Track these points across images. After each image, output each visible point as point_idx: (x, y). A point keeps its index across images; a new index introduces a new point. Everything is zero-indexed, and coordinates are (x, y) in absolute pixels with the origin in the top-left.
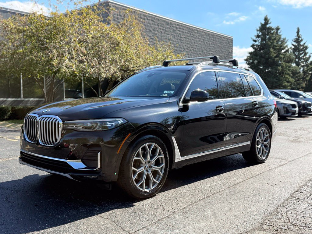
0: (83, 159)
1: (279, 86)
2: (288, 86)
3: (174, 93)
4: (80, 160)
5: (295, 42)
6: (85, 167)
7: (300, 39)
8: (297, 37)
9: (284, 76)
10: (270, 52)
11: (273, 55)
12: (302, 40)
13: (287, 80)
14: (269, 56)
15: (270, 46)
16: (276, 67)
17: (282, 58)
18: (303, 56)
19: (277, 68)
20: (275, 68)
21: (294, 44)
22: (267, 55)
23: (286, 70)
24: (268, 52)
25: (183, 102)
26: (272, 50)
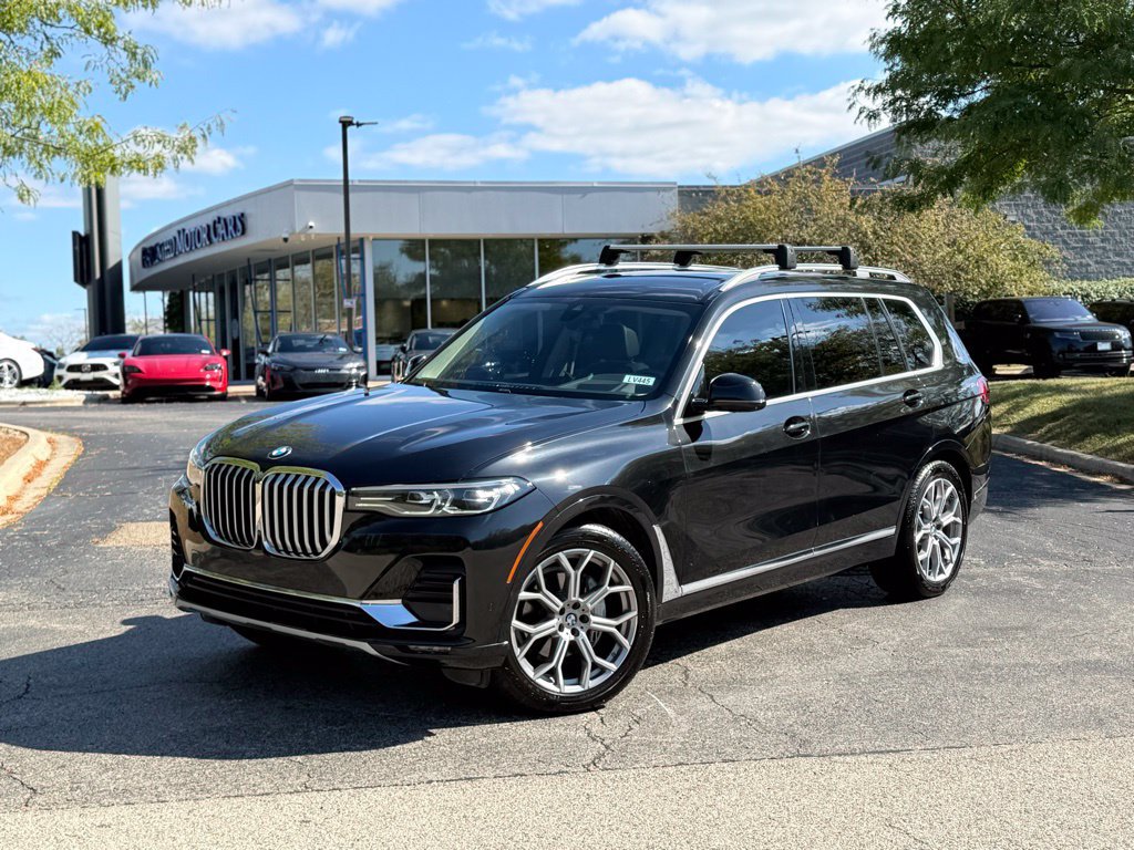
0: (408, 599)
3: (655, 382)
4: (400, 601)
6: (414, 619)
25: (686, 414)
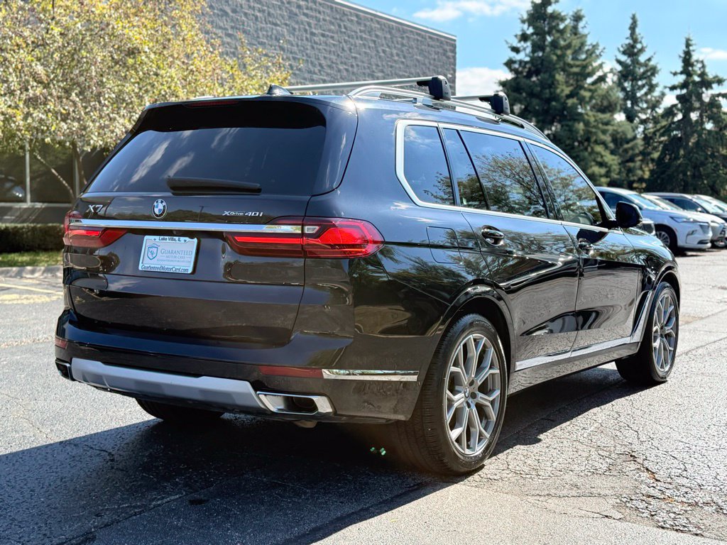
2: (601, 176)
5: (624, 53)
7: (639, 46)
8: (631, 42)
9: (592, 149)
10: (556, 83)
11: (563, 90)
12: (642, 50)
13: (599, 159)
14: (551, 93)
15: (554, 65)
16: (570, 123)
17: (588, 99)
18: (646, 94)
19: (573, 126)
20: (568, 125)
21: (623, 58)
22: (547, 91)
23: (596, 133)
24: (549, 82)
26: (559, 76)
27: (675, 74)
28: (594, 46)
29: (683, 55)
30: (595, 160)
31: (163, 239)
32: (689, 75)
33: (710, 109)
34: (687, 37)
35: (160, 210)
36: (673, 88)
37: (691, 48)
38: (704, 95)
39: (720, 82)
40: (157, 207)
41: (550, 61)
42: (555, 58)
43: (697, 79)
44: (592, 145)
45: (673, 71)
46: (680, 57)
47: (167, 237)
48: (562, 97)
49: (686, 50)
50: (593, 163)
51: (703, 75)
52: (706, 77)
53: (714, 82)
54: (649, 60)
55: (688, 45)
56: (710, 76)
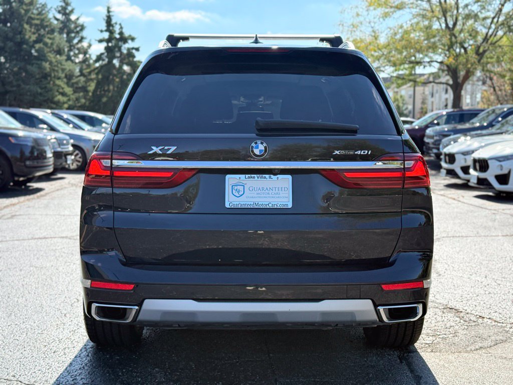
1: (47, 103)
2: (64, 103)
5: (59, 12)
7: (70, 8)
8: (63, 4)
9: (54, 82)
10: (24, 30)
11: (30, 37)
12: (72, 11)
13: (61, 90)
14: (21, 39)
15: (22, 17)
16: (39, 62)
17: (49, 45)
18: (77, 43)
19: (41, 64)
20: (37, 64)
21: (59, 16)
22: (19, 36)
23: (57, 71)
24: (20, 29)
26: (26, 26)
27: (102, 31)
28: (43, 5)
29: (106, 18)
30: (58, 91)
31: (249, 178)
32: (111, 32)
33: (128, 58)
34: (108, 6)
35: (261, 151)
36: (101, 41)
37: (111, 14)
38: (123, 48)
39: (133, 39)
40: (257, 147)
41: (20, 14)
42: (23, 12)
43: (118, 36)
44: (53, 79)
45: (100, 29)
46: (104, 19)
47: (255, 176)
48: (30, 42)
49: (108, 15)
50: (57, 93)
51: (121, 33)
52: (124, 36)
53: (129, 39)
54: (78, 19)
55: (109, 12)
56: (126, 34)
